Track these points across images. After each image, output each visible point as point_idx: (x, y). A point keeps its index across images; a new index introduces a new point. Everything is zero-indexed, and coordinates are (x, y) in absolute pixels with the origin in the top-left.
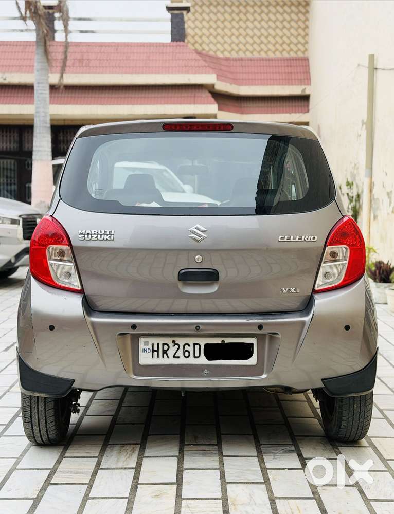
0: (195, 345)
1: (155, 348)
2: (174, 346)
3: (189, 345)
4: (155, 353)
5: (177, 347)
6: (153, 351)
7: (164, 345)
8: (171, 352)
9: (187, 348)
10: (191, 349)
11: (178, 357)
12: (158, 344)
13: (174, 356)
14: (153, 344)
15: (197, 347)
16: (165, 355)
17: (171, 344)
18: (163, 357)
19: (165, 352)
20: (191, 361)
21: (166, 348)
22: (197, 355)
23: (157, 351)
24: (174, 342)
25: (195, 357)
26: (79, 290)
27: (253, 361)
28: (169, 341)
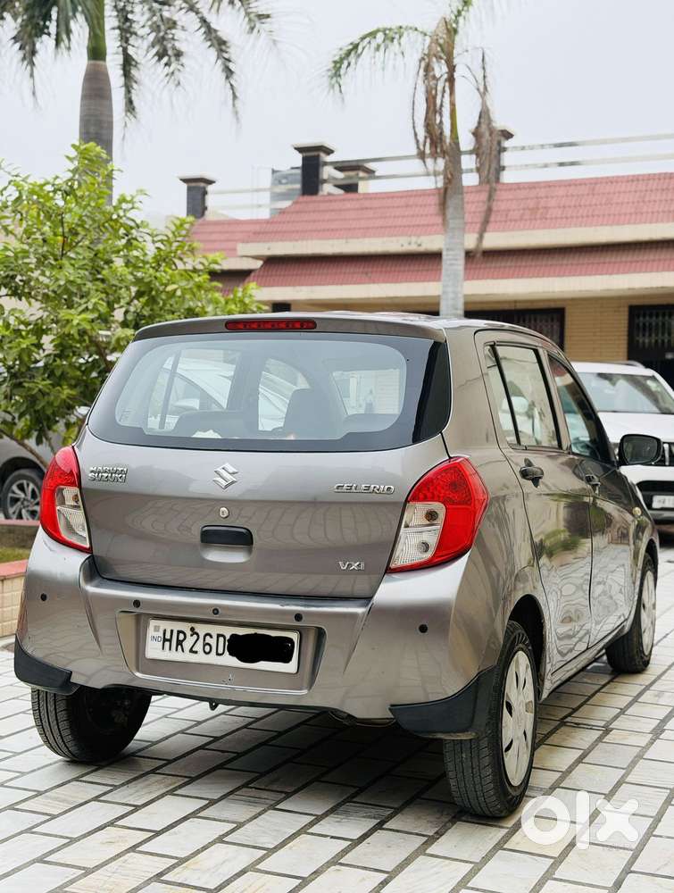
0: (219, 636)
1: (168, 636)
2: (192, 635)
3: (211, 637)
4: (167, 644)
5: (195, 636)
6: (165, 640)
7: (179, 632)
8: (187, 644)
9: (208, 639)
10: (213, 642)
11: (196, 652)
12: (172, 631)
13: (191, 651)
14: (165, 631)
15: (221, 639)
16: (179, 647)
17: (188, 633)
18: (177, 650)
19: (179, 643)
20: (212, 659)
21: (181, 637)
22: (220, 651)
23: (170, 640)
24: (192, 629)
25: (218, 654)
26: (85, 548)
27: (291, 667)
28: (186, 627)
